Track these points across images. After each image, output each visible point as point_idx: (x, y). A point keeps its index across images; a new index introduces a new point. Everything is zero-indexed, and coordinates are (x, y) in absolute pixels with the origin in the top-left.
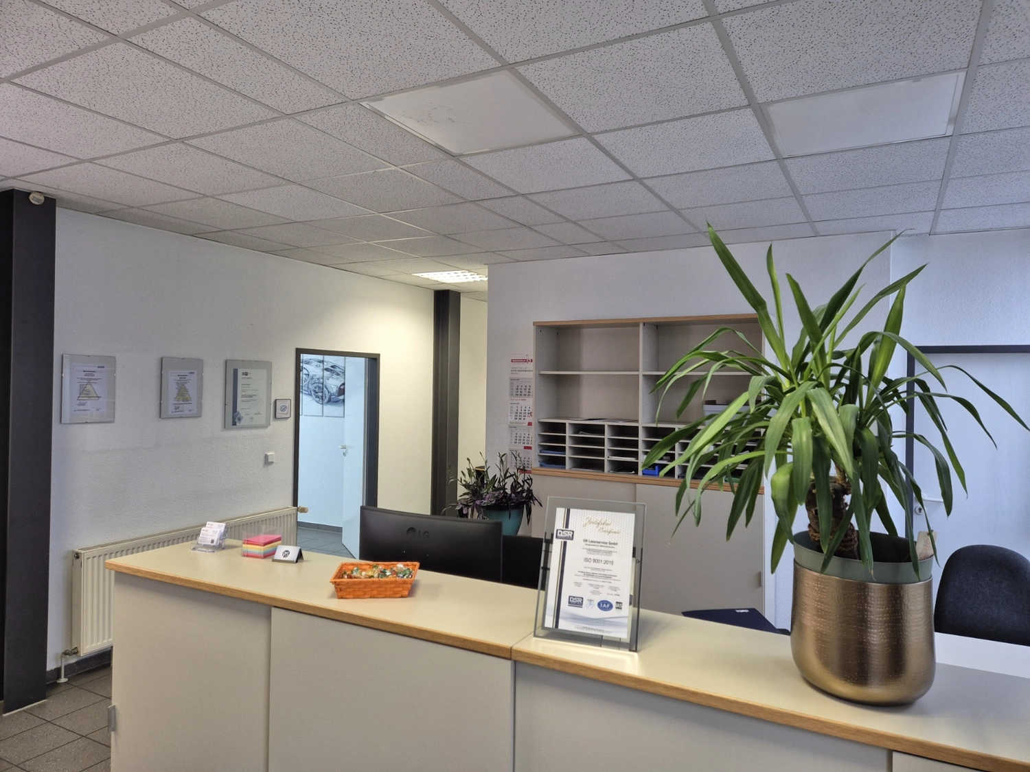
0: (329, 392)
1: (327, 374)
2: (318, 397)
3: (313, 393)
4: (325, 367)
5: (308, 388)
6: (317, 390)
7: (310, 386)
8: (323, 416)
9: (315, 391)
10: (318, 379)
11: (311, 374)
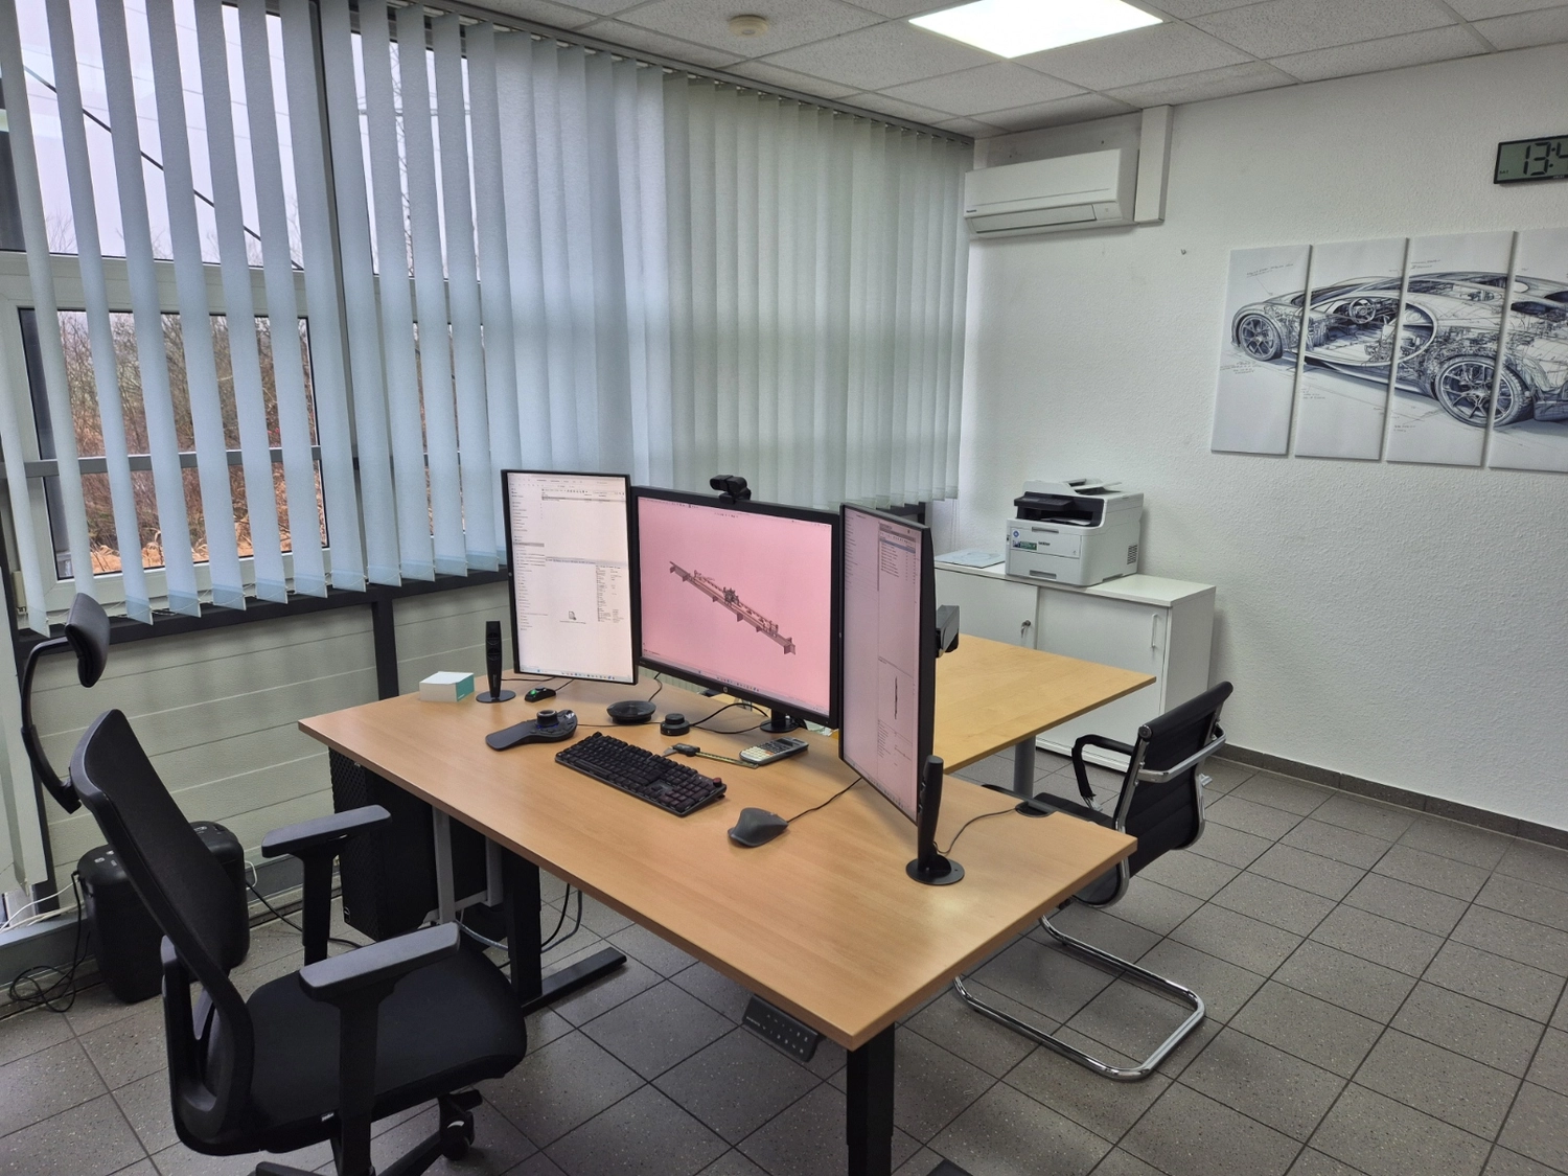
0: (1525, 386)
1: (1514, 322)
2: (1470, 404)
3: (1442, 389)
4: (1513, 298)
5: (1421, 372)
6: (1465, 379)
7: (1433, 367)
8: (1482, 466)
9: (1455, 384)
10: (1474, 341)
11: (1440, 327)
